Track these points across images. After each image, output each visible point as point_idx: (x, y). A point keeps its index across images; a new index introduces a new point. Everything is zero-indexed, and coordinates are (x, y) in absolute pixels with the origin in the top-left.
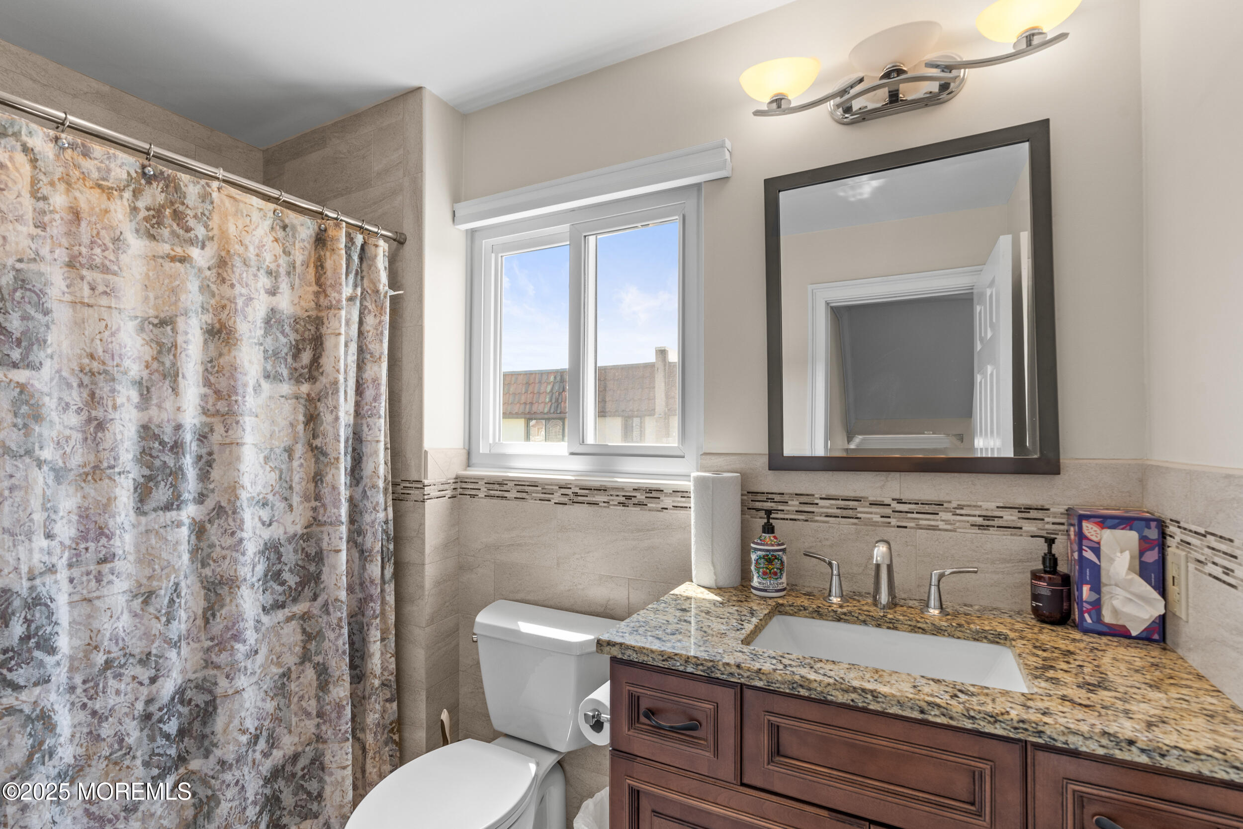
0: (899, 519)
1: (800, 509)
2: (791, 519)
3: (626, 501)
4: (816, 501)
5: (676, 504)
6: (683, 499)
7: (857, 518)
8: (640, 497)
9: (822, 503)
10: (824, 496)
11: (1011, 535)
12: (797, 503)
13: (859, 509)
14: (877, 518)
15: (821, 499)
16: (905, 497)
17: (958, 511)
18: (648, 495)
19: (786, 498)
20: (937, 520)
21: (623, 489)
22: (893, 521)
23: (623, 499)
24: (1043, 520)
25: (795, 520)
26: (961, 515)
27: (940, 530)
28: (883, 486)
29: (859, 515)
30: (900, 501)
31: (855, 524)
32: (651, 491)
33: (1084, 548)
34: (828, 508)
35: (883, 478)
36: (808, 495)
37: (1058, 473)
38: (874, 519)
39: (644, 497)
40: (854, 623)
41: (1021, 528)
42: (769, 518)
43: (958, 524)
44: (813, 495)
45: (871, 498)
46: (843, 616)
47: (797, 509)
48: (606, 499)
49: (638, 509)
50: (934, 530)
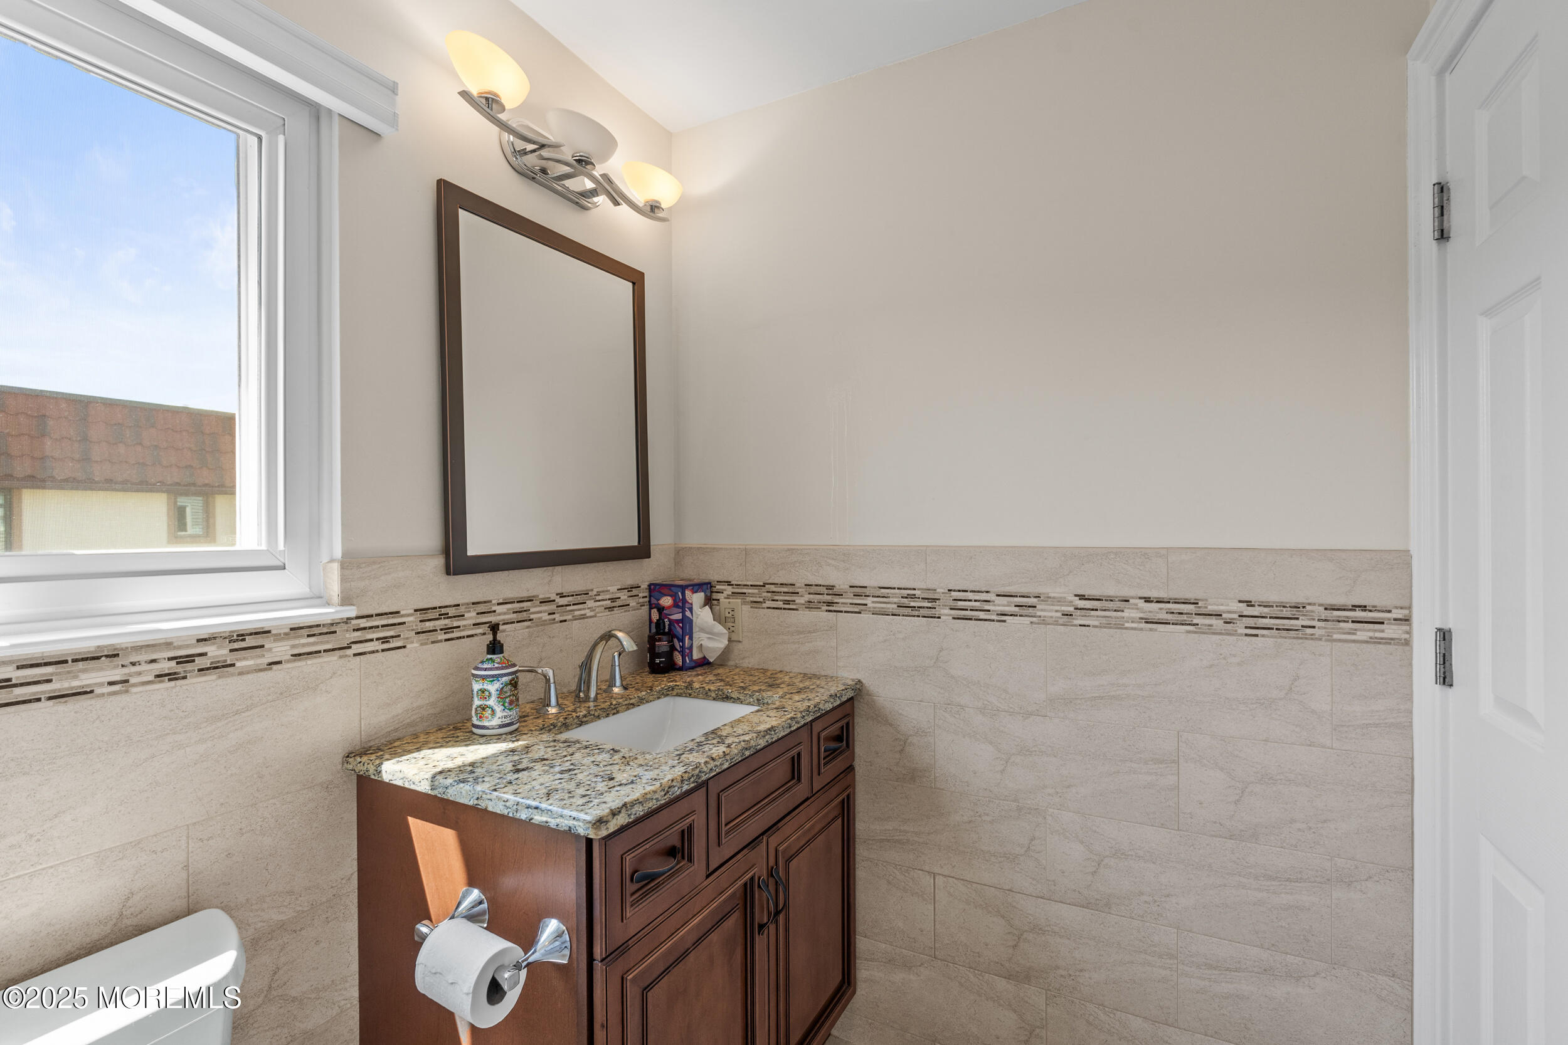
0: (562, 614)
1: (478, 621)
2: (468, 636)
3: (180, 669)
4: (494, 608)
5: (296, 651)
6: (312, 639)
7: (530, 620)
8: (215, 652)
9: (499, 609)
10: (501, 601)
11: (625, 611)
12: (474, 614)
13: (532, 610)
14: (545, 616)
15: (498, 604)
16: (565, 591)
17: (598, 598)
18: (236, 645)
19: (462, 609)
20: (584, 609)
21: (168, 645)
22: (557, 617)
23: (171, 666)
24: (638, 595)
25: (472, 636)
26: (599, 601)
27: (587, 617)
28: (550, 581)
29: (532, 616)
30: (562, 596)
31: (528, 627)
32: (242, 636)
33: (686, 609)
34: (505, 614)
35: (550, 573)
36: (485, 602)
37: (649, 556)
38: (544, 618)
39: (225, 651)
40: (592, 721)
41: (629, 605)
42: (495, 634)
43: (597, 610)
44: (491, 601)
45: (541, 596)
46: (585, 719)
47: (474, 622)
48: (117, 675)
49: (212, 677)
50: (584, 618)
